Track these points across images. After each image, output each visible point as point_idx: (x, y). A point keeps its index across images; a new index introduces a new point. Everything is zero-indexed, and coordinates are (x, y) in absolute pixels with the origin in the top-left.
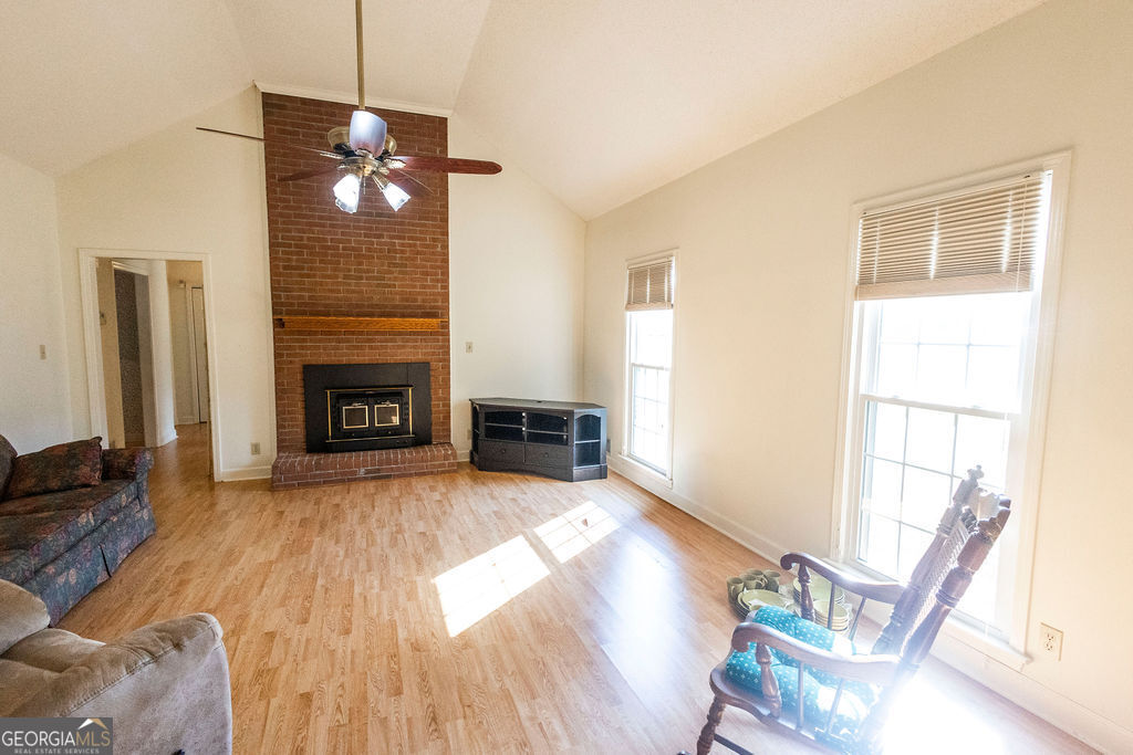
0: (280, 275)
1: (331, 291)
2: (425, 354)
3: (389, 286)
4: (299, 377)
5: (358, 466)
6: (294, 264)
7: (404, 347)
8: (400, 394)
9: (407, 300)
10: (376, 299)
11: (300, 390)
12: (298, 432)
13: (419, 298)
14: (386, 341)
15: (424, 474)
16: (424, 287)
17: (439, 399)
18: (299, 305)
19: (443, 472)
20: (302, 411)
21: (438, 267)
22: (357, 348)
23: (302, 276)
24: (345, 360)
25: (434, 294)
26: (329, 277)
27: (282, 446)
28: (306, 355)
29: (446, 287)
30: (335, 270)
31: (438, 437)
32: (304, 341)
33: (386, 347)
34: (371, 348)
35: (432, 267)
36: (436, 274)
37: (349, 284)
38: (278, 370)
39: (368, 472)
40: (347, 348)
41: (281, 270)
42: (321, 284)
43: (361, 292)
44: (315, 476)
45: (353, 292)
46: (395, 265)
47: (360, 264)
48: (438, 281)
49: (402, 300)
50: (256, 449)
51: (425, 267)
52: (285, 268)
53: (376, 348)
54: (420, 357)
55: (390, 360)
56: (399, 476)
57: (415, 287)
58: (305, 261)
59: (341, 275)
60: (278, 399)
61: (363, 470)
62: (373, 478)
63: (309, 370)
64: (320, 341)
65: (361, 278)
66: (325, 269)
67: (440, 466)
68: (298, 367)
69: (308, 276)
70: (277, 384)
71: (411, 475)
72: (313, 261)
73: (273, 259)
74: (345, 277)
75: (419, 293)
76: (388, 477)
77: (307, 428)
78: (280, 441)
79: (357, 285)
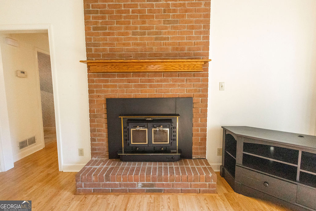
0: (92, 34)
1: (124, 44)
2: (189, 91)
3: (165, 39)
4: (104, 106)
5: (137, 180)
6: (100, 26)
7: (173, 85)
8: (170, 121)
9: (177, 49)
10: (155, 49)
11: (104, 116)
12: (104, 144)
13: (186, 47)
14: (161, 81)
15: (188, 192)
16: (190, 38)
17: (198, 126)
18: (104, 56)
19: (205, 192)
20: (106, 130)
21: (201, 21)
22: (141, 86)
23: (105, 34)
24: (133, 95)
25: (197, 44)
26: (122, 34)
27: (94, 153)
28: (107, 91)
29: (208, 38)
30: (127, 28)
31: (197, 154)
32: (107, 81)
33: (161, 86)
34: (151, 86)
35: (197, 22)
36: (200, 28)
37: (136, 39)
38: (91, 102)
39: (144, 185)
40: (135, 86)
41: (92, 31)
42: (117, 40)
43: (144, 45)
44: (105, 185)
45: (138, 45)
46: (169, 22)
47: (144, 22)
48: (201, 33)
49: (173, 49)
50: (81, 152)
51: (191, 22)
52: (95, 29)
53: (154, 86)
54: (185, 94)
55: (163, 95)
56: (168, 192)
57: (182, 38)
58: (106, 23)
59: (130, 31)
60: (91, 121)
61: (140, 184)
62: (148, 191)
63: (110, 102)
64: (116, 81)
65: (144, 34)
66: (120, 28)
67: (202, 186)
68: (103, 99)
69: (109, 34)
70: (90, 111)
71: (177, 192)
72: (112, 23)
73: (87, 22)
74: (134, 34)
75: (186, 44)
76: (160, 191)
77: (109, 142)
78: (93, 149)
79: (141, 39)
